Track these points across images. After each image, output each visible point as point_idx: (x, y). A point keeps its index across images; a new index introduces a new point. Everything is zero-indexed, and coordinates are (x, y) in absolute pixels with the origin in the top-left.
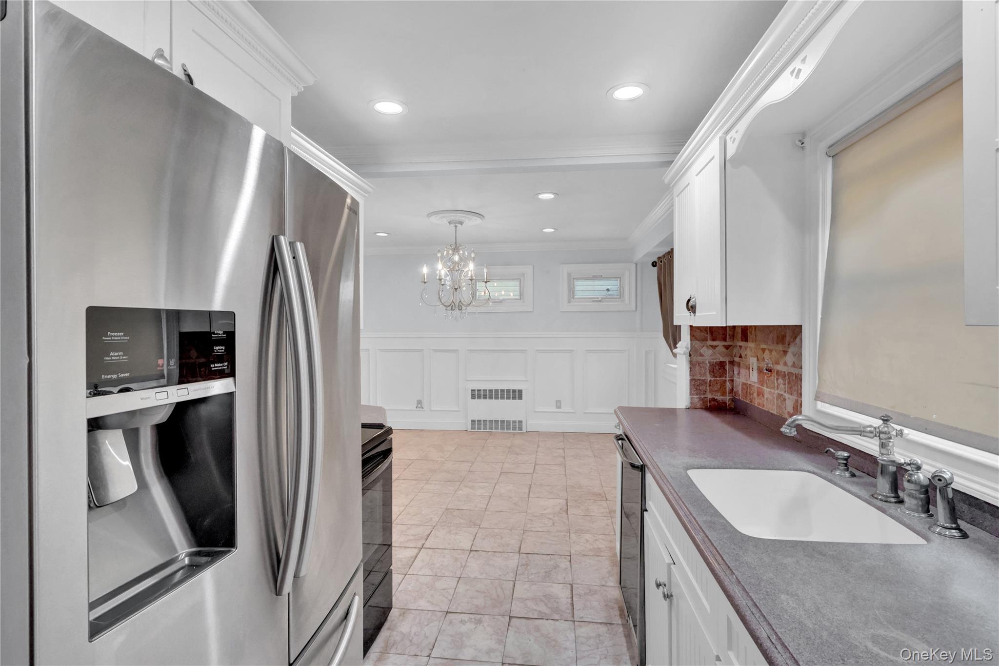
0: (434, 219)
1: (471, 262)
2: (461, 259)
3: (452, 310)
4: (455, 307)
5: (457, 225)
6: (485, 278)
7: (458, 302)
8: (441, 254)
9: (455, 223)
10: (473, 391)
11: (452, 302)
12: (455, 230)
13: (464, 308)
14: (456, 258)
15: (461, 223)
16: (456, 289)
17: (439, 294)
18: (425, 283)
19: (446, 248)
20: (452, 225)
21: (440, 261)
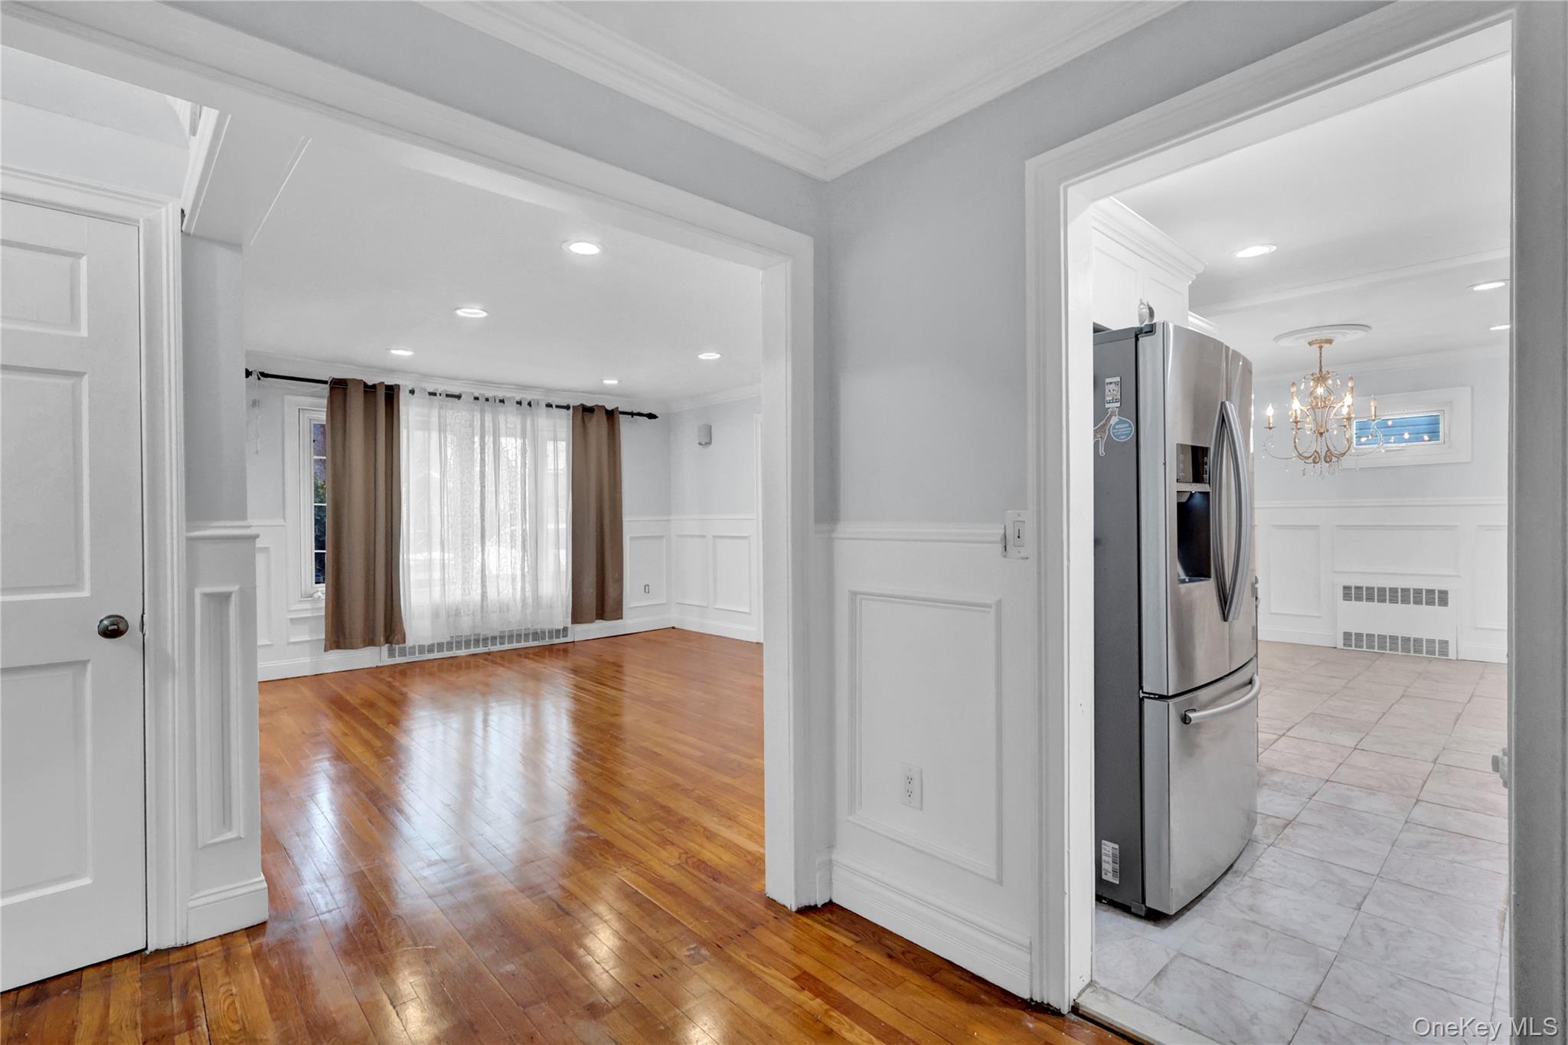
0: (1285, 343)
1: (1348, 393)
2: (1329, 391)
3: (1314, 462)
4: (1319, 457)
5: (1322, 345)
6: (1373, 413)
7: (1324, 454)
8: (1297, 388)
9: (1320, 343)
10: (1346, 588)
11: (1316, 451)
12: (1319, 352)
13: (1334, 459)
14: (1320, 391)
15: (1330, 341)
16: (1321, 434)
17: (1295, 442)
18: (1270, 428)
19: (1305, 378)
20: (1316, 347)
21: (1295, 398)
